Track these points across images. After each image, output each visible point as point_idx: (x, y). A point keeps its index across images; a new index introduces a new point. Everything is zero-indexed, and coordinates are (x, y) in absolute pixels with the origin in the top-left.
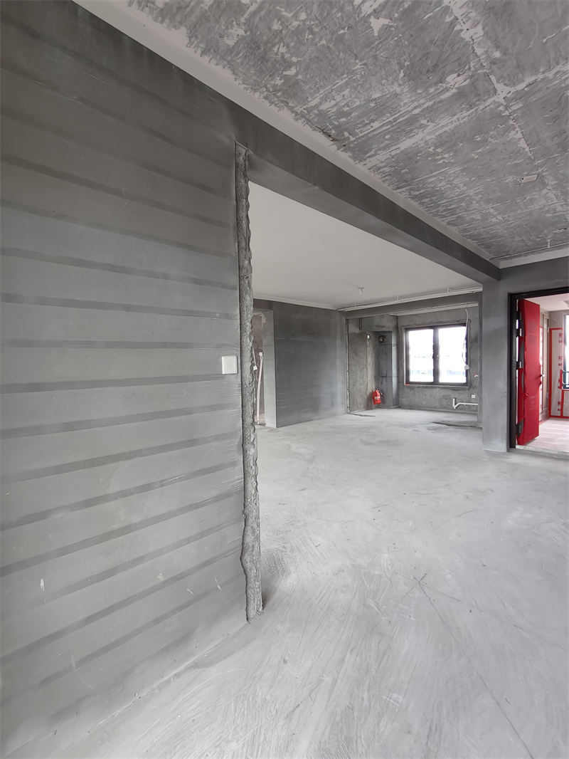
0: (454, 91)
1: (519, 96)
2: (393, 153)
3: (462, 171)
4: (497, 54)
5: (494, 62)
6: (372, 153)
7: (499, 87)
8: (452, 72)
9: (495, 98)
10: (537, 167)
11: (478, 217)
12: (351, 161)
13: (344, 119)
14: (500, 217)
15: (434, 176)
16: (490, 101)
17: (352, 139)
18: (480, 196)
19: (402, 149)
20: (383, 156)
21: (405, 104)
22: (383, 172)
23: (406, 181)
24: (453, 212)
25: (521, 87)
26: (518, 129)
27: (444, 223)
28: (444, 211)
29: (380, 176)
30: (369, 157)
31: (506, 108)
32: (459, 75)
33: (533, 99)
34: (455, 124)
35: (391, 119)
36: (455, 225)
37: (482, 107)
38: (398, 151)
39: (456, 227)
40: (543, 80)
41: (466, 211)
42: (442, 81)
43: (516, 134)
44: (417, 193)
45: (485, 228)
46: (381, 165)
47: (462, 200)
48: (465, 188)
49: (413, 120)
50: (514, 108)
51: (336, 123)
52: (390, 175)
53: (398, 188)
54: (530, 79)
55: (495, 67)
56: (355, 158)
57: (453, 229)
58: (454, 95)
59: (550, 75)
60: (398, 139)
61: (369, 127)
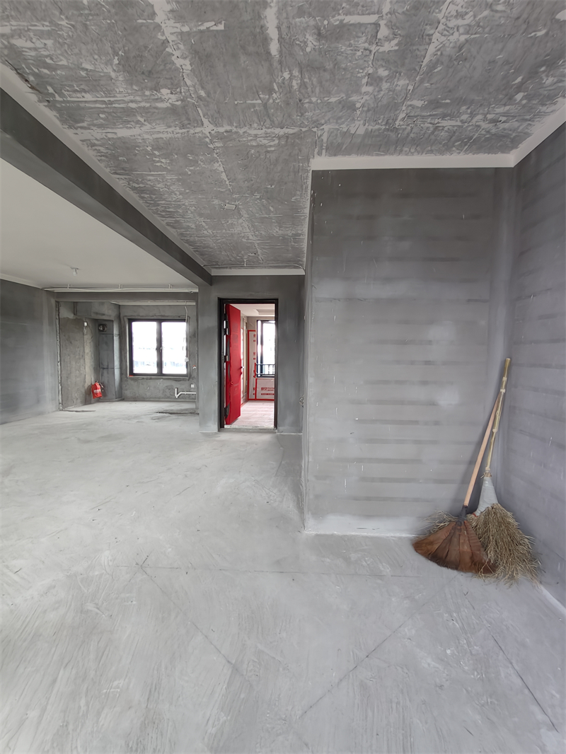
0: (168, 105)
1: (220, 137)
2: (110, 136)
3: (179, 180)
4: (202, 93)
5: (200, 98)
6: (85, 124)
7: (206, 121)
8: (166, 87)
9: (202, 129)
10: (235, 200)
11: (193, 226)
12: (58, 122)
13: (46, 71)
14: (210, 231)
15: (152, 175)
16: (198, 130)
17: (58, 98)
18: (193, 208)
19: (119, 135)
20: (97, 134)
21: (121, 92)
22: (99, 151)
23: (123, 169)
24: (171, 215)
25: (221, 130)
26: (220, 163)
27: (164, 223)
28: (163, 211)
29: (95, 153)
30: (81, 128)
31: (212, 142)
32: (172, 93)
33: (230, 144)
34: (170, 135)
35: (106, 99)
36: (174, 228)
37: (192, 131)
38: (115, 137)
39: (175, 230)
40: (236, 133)
41: (183, 217)
42: (156, 88)
43: (219, 167)
44: (137, 186)
45: (199, 237)
46: (96, 142)
47: (179, 206)
48: (181, 196)
49: (129, 112)
50: (217, 145)
51: (36, 70)
52: (107, 157)
53: (116, 173)
54: (228, 128)
55: (201, 103)
56: (63, 121)
57: (172, 230)
58: (167, 108)
59: (241, 131)
60: (114, 124)
61: (79, 95)
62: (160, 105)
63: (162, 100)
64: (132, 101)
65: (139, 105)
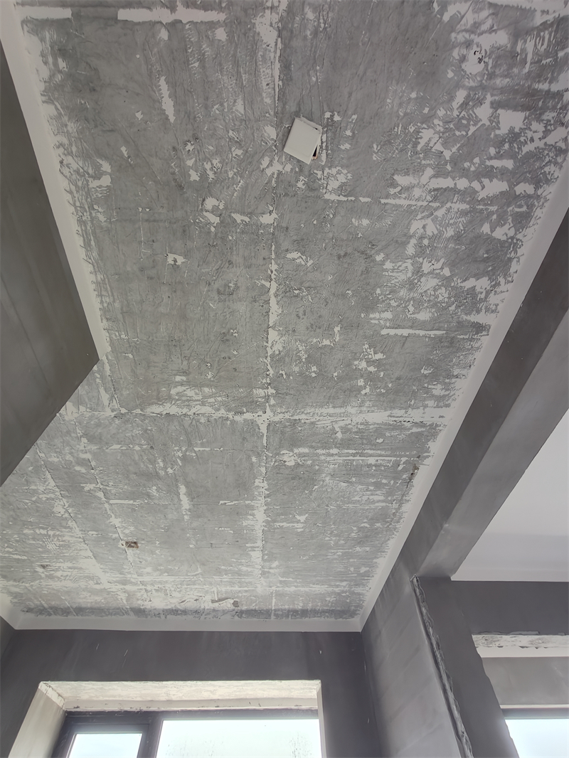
0: (296, 451)
1: (253, 405)
4: (254, 459)
5: (259, 455)
7: (264, 429)
8: (287, 467)
9: (271, 418)
16: (278, 418)
19: (388, 413)
25: (248, 416)
26: (270, 352)
31: (267, 398)
32: (285, 462)
37: (287, 416)
40: (229, 410)
42: (297, 465)
55: (260, 450)
58: (298, 447)
62: (306, 450)
63: (300, 455)
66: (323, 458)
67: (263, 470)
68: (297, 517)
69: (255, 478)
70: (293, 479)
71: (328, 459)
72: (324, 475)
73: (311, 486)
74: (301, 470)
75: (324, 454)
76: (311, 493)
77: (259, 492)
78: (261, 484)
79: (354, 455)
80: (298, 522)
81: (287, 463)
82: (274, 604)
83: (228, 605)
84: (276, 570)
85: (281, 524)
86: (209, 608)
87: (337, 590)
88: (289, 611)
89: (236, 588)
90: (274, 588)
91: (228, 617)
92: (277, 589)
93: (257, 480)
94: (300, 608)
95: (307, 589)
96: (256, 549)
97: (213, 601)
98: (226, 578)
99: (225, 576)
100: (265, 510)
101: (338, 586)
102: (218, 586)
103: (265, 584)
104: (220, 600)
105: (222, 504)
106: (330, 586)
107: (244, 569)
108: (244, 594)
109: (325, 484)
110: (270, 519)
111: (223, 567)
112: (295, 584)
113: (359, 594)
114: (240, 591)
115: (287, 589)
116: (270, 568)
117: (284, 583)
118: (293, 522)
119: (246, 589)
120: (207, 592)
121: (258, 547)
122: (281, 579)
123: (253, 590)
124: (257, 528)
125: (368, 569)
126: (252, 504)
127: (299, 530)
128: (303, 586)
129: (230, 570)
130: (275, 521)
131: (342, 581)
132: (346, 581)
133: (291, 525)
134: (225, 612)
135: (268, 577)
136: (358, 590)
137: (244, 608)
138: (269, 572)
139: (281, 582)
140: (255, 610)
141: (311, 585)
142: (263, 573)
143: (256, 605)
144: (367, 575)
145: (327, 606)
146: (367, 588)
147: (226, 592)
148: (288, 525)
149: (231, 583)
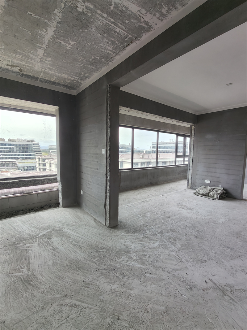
62: (91, 6)
63: (87, 8)
64: (103, 17)
65: (102, 13)
66: (98, 16)
67: (63, 5)
68: (70, 41)
69: (56, 7)
70: (77, 20)
71: (100, 18)
72: (93, 26)
73: (85, 28)
74: (83, 17)
75: (99, 14)
76: (83, 32)
77: (55, 18)
78: (58, 14)
79: (112, 23)
80: (69, 44)
81: (78, 9)
82: (41, 76)
83: (17, 69)
84: (48, 62)
85: (60, 41)
86: (4, 67)
87: (72, 79)
88: (47, 80)
89: (24, 63)
90: (44, 69)
91: (15, 75)
92: (45, 70)
93: (56, 10)
94: (53, 81)
95: (60, 75)
96: (42, 48)
97: (7, 65)
98: (19, 56)
99: (18, 55)
100: (55, 30)
101: (73, 77)
102: (13, 59)
103: (40, 66)
104: (12, 66)
105: (29, 14)
106: (70, 76)
107: (31, 55)
108: (27, 67)
109: (91, 31)
110: (55, 36)
111: (19, 51)
112: (55, 71)
113: (80, 83)
114: (25, 65)
115: (50, 72)
116: (46, 60)
117: (50, 69)
118: (67, 43)
119: (29, 65)
120: (5, 60)
121: (43, 48)
122: (49, 66)
123: (32, 67)
124: (46, 37)
125: (89, 75)
126: (48, 23)
127: (68, 48)
128: (58, 73)
129: (23, 53)
130: (57, 38)
131: (76, 76)
132: (78, 76)
133: (65, 44)
134: (13, 72)
135: (43, 64)
136: (81, 81)
137: (25, 73)
138: (44, 62)
139: (48, 68)
140: (31, 76)
141: (62, 74)
142: (41, 61)
143: (32, 74)
144: (87, 77)
145: (65, 83)
146: (84, 82)
147: (17, 63)
148: (64, 43)
149: (22, 60)
